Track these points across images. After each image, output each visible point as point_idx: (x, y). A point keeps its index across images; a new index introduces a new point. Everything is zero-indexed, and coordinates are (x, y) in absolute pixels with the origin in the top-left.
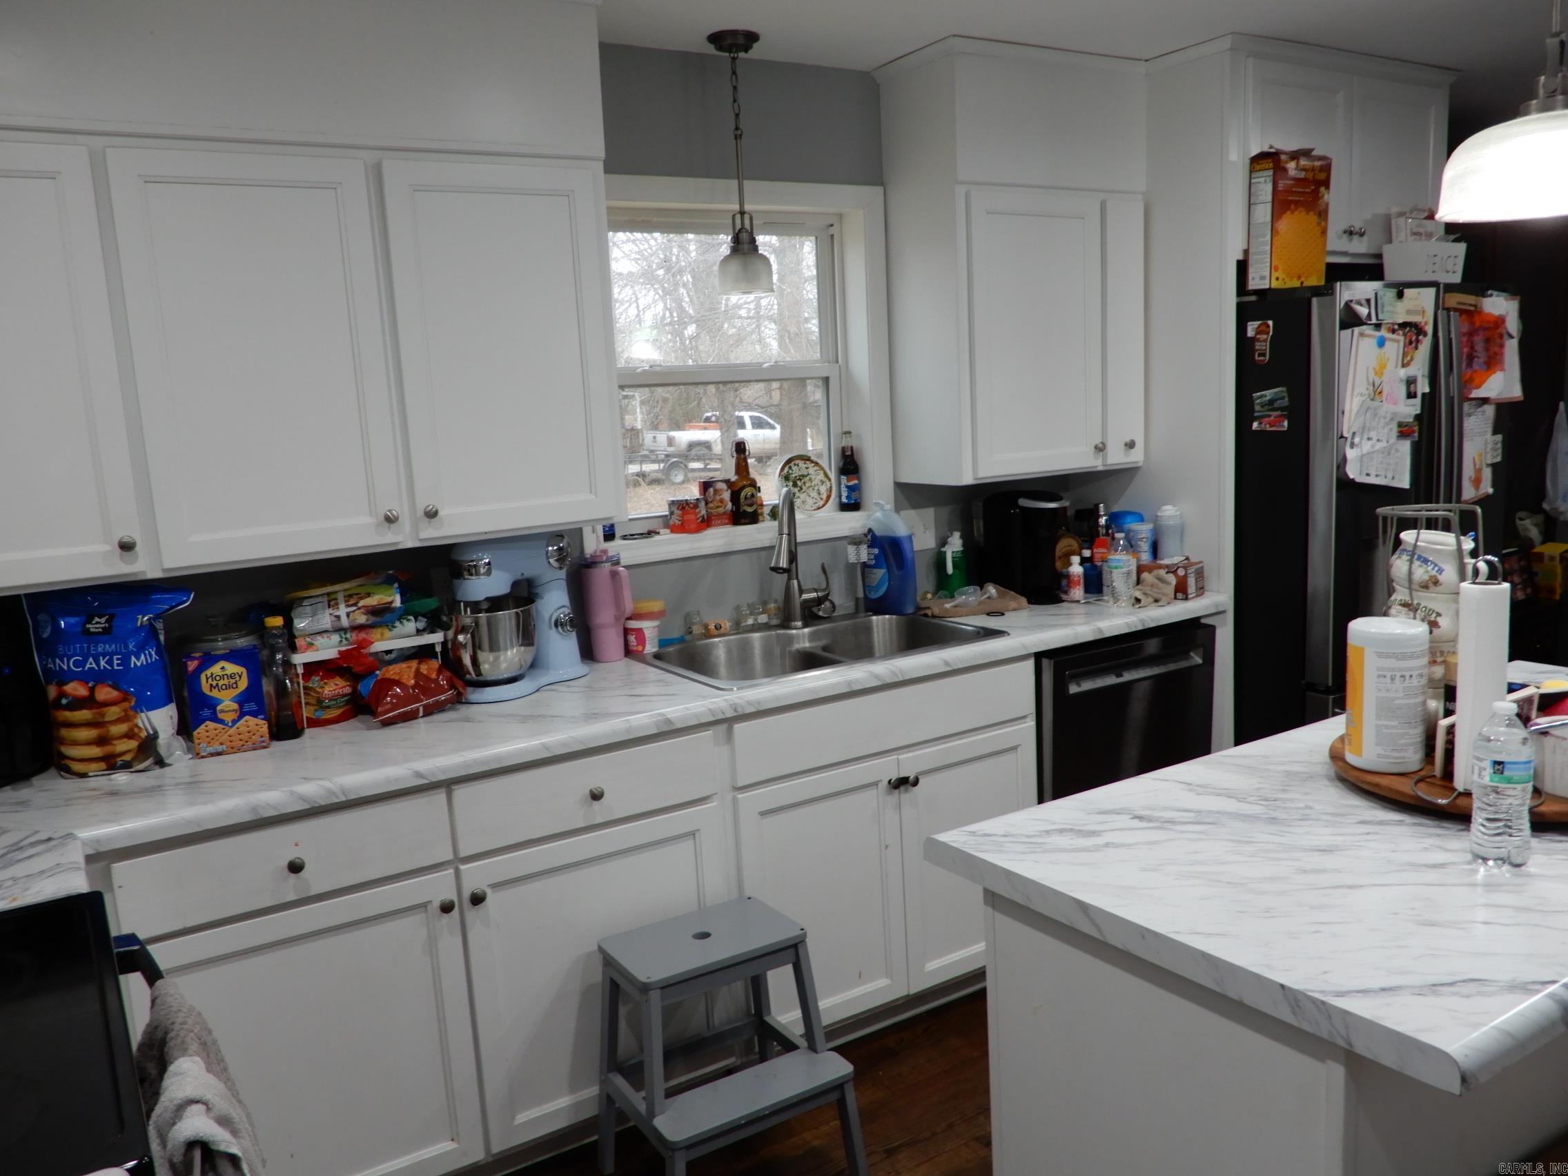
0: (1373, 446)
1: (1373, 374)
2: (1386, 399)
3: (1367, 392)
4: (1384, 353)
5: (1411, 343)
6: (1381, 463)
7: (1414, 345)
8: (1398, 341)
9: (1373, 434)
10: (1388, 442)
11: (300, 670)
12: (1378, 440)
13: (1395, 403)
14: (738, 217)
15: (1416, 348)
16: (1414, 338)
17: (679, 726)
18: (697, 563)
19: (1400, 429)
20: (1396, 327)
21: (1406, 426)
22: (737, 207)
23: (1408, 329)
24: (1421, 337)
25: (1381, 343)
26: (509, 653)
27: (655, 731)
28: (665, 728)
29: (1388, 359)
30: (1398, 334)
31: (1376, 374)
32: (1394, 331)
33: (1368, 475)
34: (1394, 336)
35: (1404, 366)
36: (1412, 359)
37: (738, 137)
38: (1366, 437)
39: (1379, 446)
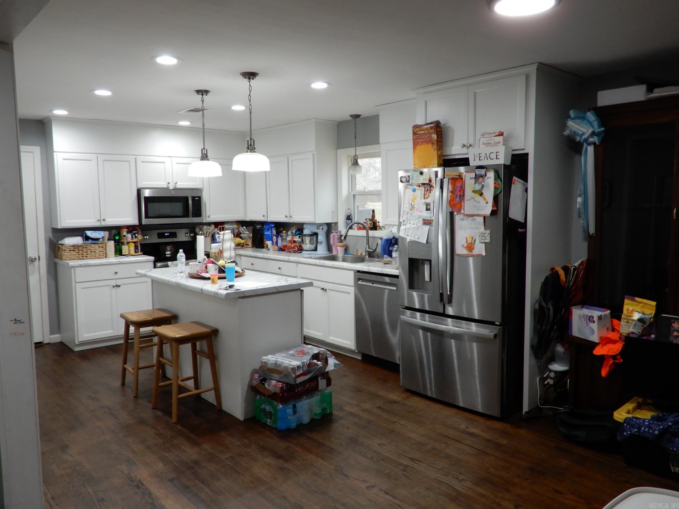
0: (410, 226)
1: (411, 201)
2: (416, 210)
3: (409, 207)
4: (416, 194)
5: (428, 190)
6: (413, 232)
7: (429, 191)
8: (422, 190)
9: (412, 222)
10: (416, 225)
11: (288, 241)
12: (413, 224)
13: (421, 212)
14: (355, 156)
15: (430, 192)
16: (429, 189)
17: (290, 261)
18: (359, 237)
19: (424, 221)
20: (421, 185)
21: (427, 221)
22: (354, 154)
23: (426, 185)
24: (432, 188)
25: (414, 191)
26: (308, 245)
27: (287, 260)
28: (289, 260)
29: (417, 196)
30: (422, 187)
31: (412, 201)
32: (419, 186)
33: (408, 235)
34: (420, 188)
35: (425, 198)
36: (429, 196)
37: (356, 138)
38: (409, 222)
39: (413, 226)
